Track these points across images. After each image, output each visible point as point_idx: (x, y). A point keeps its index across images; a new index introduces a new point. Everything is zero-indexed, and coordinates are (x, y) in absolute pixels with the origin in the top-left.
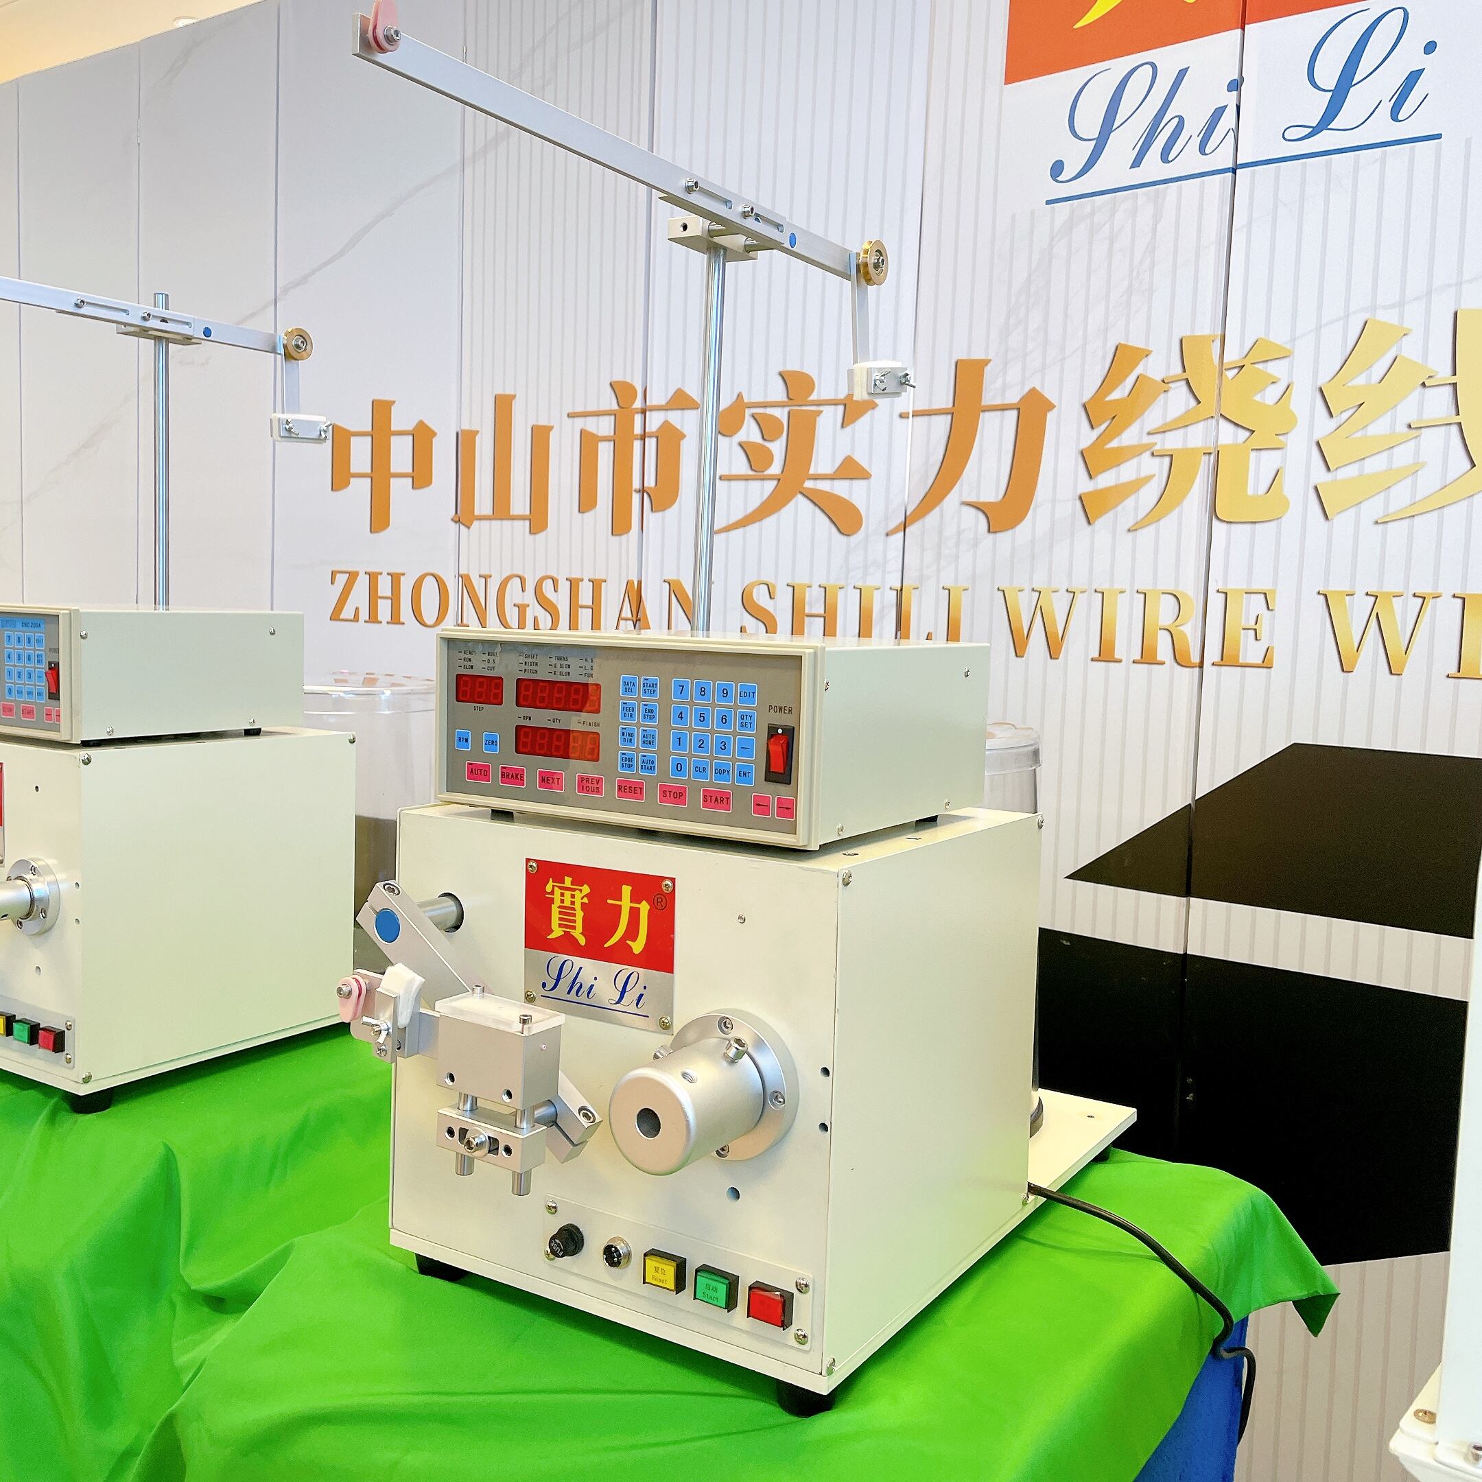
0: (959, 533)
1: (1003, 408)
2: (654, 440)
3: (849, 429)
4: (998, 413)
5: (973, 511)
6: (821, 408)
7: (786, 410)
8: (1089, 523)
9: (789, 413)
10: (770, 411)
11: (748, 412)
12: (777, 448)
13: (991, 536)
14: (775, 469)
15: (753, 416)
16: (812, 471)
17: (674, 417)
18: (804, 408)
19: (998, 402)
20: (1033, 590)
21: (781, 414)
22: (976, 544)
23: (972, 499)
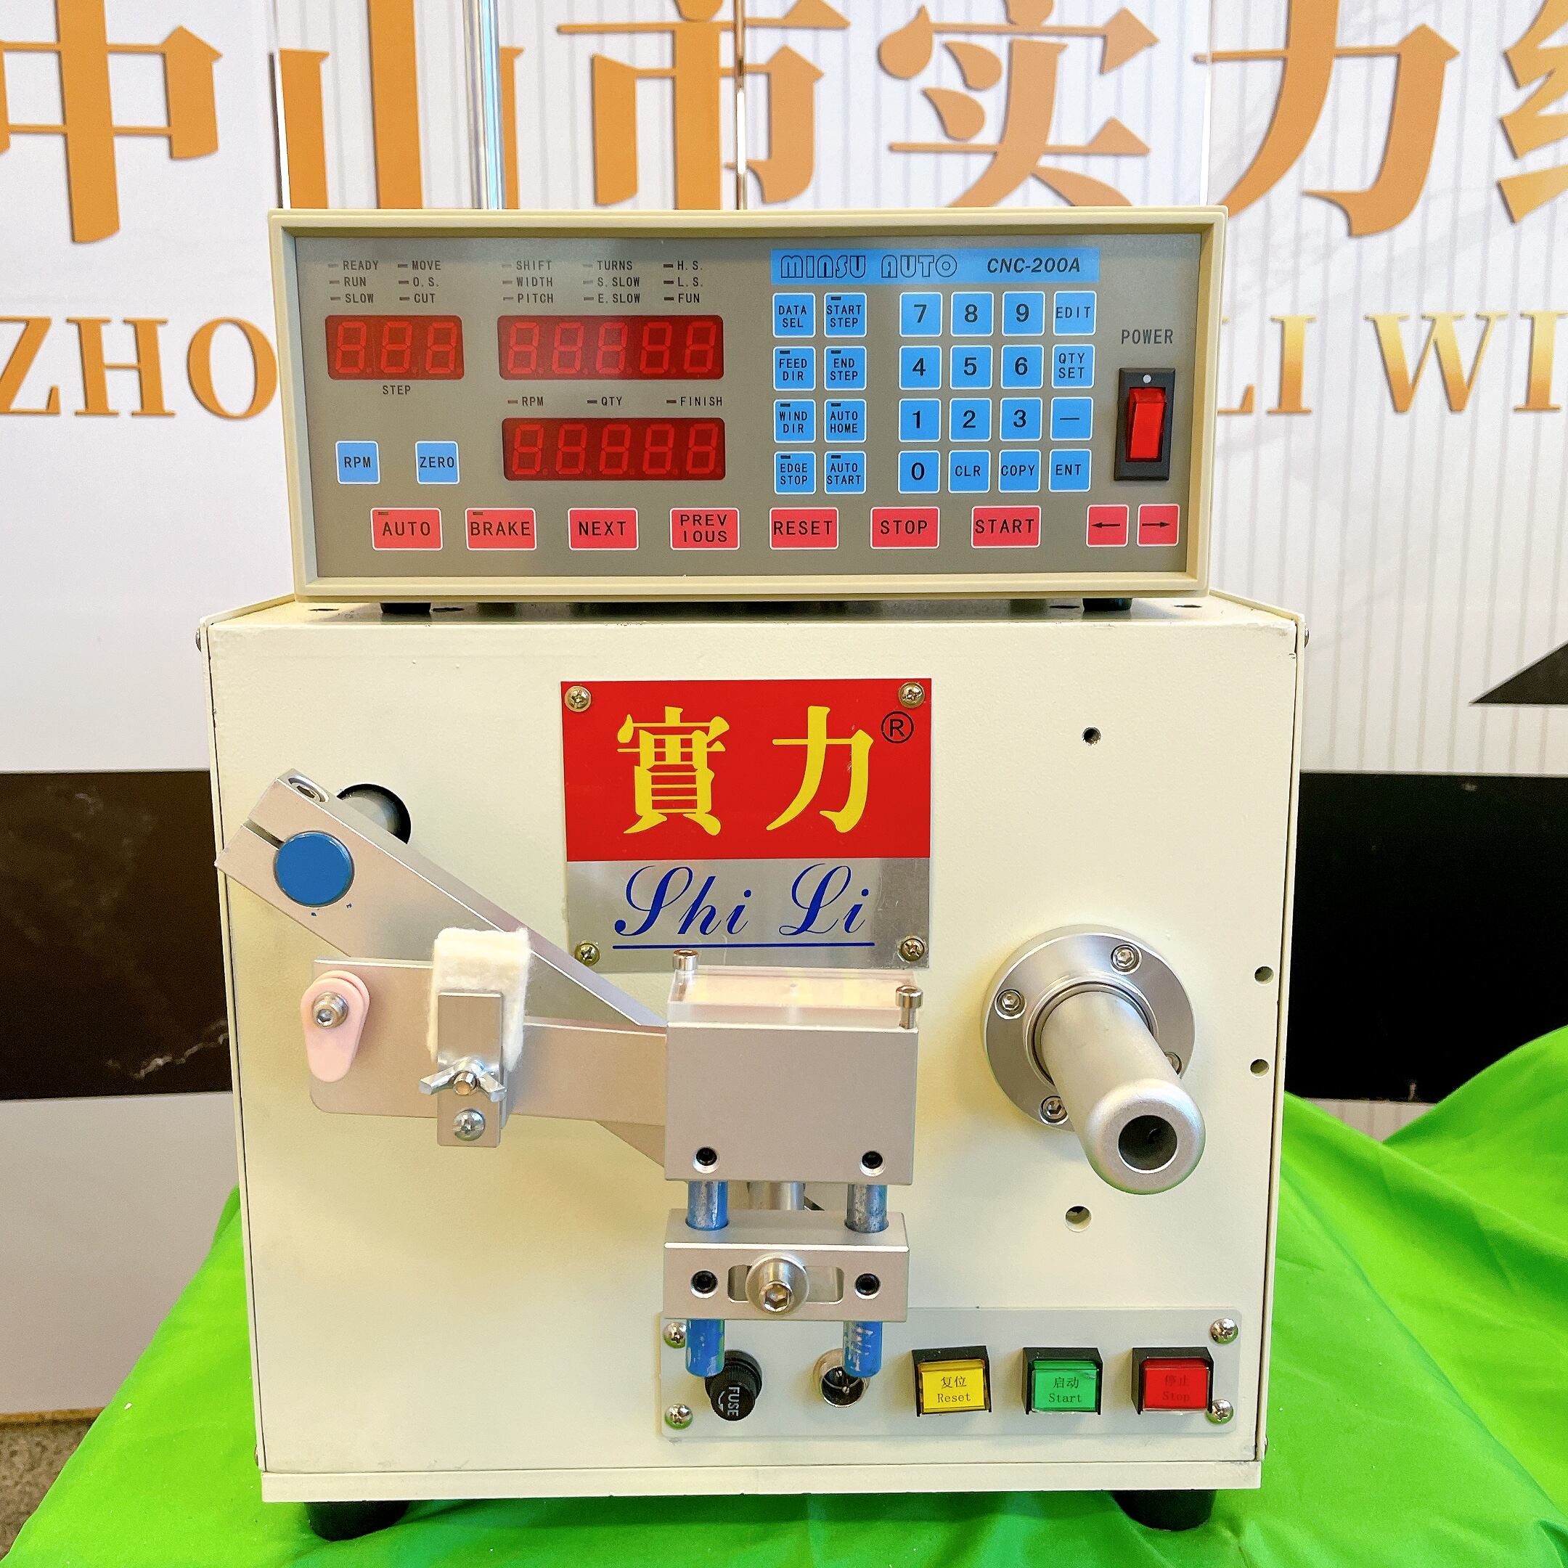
0: (1298, 238)
1: (1372, 53)
2: (761, 81)
3: (1111, 77)
4: (1362, 62)
5: (1322, 206)
6: (1065, 40)
7: (1005, 40)
8: (1512, 220)
9: (1011, 46)
10: (976, 40)
11: (938, 40)
12: (991, 101)
13: (1354, 243)
14: (989, 135)
15: (947, 47)
16: (1052, 141)
17: (801, 42)
18: (1036, 39)
19: (1363, 43)
20: (1423, 317)
21: (997, 46)
22: (1328, 252)
23: (1322, 186)
